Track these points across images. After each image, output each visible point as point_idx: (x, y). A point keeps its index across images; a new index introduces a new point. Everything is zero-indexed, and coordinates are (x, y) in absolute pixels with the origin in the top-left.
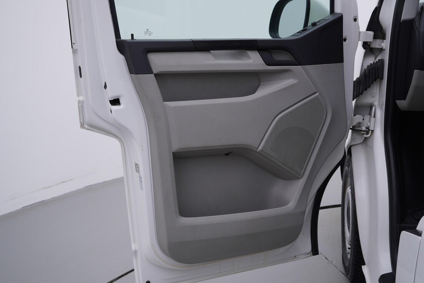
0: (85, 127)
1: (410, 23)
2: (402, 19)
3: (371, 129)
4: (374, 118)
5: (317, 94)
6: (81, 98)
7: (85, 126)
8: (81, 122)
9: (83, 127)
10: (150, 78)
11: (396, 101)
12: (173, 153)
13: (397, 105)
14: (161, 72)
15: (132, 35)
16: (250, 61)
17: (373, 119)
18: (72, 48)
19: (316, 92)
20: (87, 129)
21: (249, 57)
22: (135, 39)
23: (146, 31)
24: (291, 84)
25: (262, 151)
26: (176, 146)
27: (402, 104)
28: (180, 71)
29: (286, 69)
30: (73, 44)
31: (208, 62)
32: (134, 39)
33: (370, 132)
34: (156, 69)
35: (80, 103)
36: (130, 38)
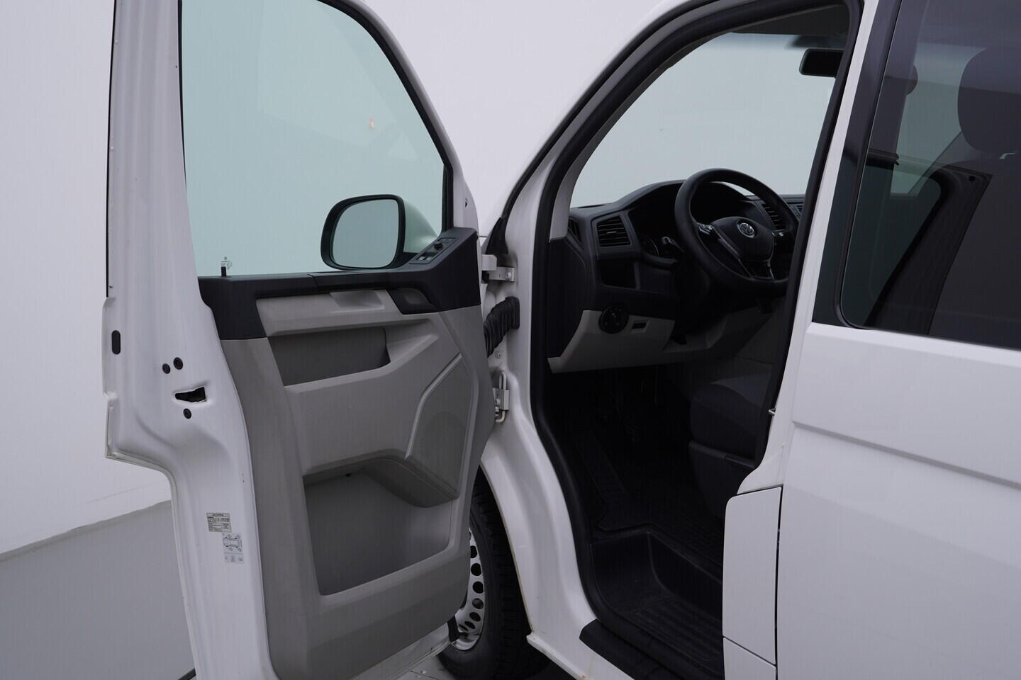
0: (114, 455)
1: (560, 243)
2: (551, 238)
3: (506, 408)
4: (508, 391)
5: (460, 356)
6: (113, 396)
7: (115, 453)
8: (108, 446)
9: (111, 455)
10: (261, 346)
11: (549, 359)
12: (304, 477)
13: (549, 365)
14: (278, 332)
15: (224, 270)
16: (382, 308)
17: (506, 392)
18: (107, 296)
19: (458, 355)
20: (118, 459)
21: (379, 302)
22: (229, 277)
23: (224, 260)
24: (430, 343)
25: (411, 457)
26: (307, 465)
27: (556, 363)
28: (303, 330)
29: (425, 318)
30: (111, 287)
31: (333, 312)
32: (227, 274)
33: (504, 413)
34: (270, 329)
35: (111, 406)
36: (219, 274)
